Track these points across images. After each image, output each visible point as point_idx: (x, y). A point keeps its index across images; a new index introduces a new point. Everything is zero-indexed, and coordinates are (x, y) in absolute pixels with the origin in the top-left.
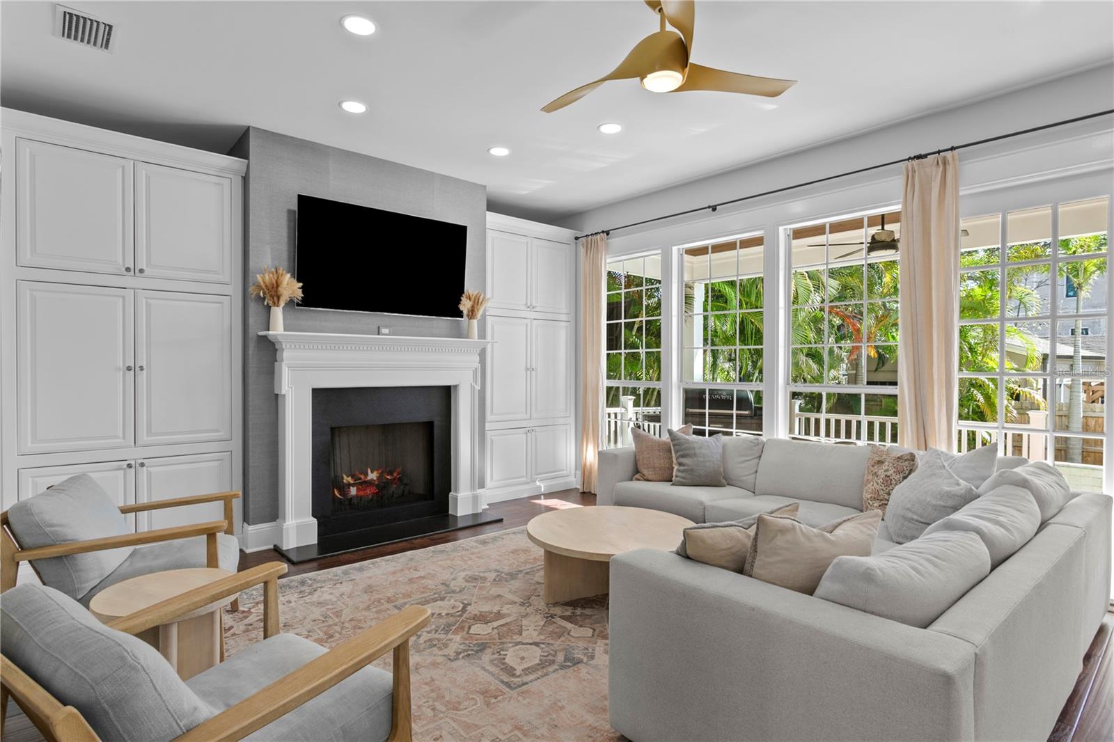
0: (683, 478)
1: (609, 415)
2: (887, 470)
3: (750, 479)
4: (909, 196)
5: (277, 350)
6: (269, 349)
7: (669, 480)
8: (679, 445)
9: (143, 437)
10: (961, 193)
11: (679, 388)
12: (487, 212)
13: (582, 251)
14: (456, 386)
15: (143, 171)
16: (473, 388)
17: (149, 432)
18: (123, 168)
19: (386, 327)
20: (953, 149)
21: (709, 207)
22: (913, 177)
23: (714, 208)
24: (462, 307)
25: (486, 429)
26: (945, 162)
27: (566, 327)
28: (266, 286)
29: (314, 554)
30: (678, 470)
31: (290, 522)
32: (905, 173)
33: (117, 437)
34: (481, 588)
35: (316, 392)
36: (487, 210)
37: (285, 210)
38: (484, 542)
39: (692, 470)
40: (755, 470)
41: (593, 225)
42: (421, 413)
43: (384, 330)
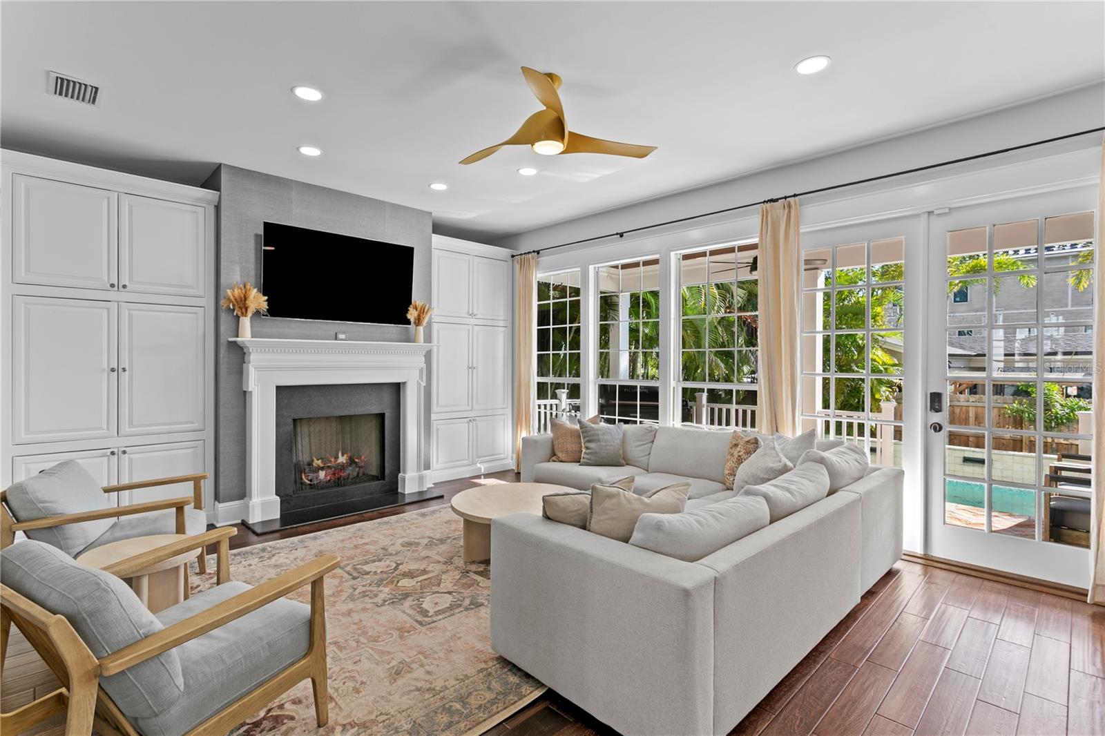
0: (588, 459)
1: (539, 407)
2: (739, 452)
3: (644, 459)
4: (764, 232)
5: (245, 353)
6: (239, 352)
7: (578, 461)
8: (586, 432)
9: (125, 428)
10: (801, 231)
11: (595, 384)
12: (433, 235)
13: (517, 267)
14: (404, 383)
15: (126, 200)
16: (419, 384)
17: (131, 424)
18: (108, 198)
19: (343, 333)
20: (795, 195)
21: (617, 234)
22: (767, 217)
23: (621, 235)
24: (409, 316)
25: (432, 419)
26: (789, 206)
27: (504, 332)
28: (235, 299)
29: (277, 526)
30: (585, 453)
31: (256, 500)
32: (761, 213)
33: (101, 428)
34: (414, 551)
35: (279, 389)
36: (433, 233)
37: (253, 234)
38: (424, 515)
39: (596, 453)
40: (647, 453)
41: (526, 245)
42: (373, 406)
43: (341, 336)
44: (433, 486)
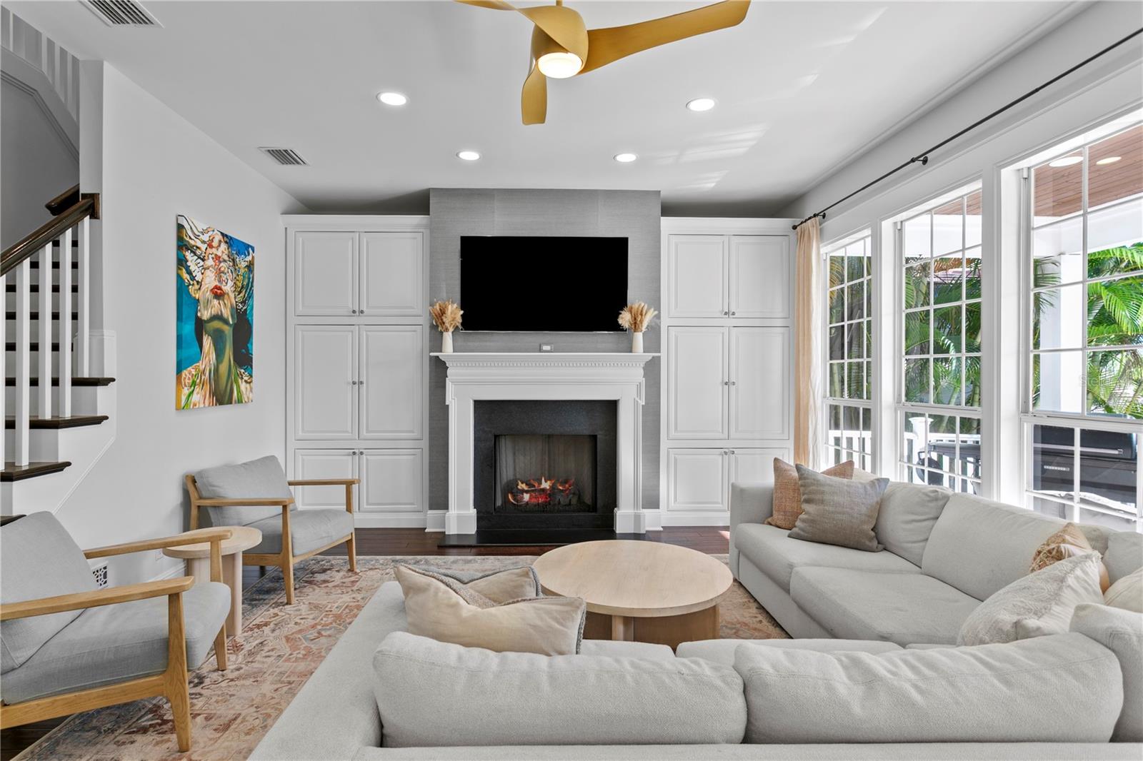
3: (915, 546)
5: (446, 368)
7: (790, 529)
9: (364, 433)
11: (896, 411)
12: (662, 218)
13: (797, 241)
14: (618, 400)
15: (365, 238)
16: (636, 403)
17: (368, 431)
18: (353, 239)
19: (547, 344)
23: (924, 160)
24: (620, 321)
25: (665, 446)
27: (783, 334)
28: (436, 316)
31: (453, 513)
33: (347, 432)
35: (478, 404)
36: (663, 215)
37: (455, 251)
40: (922, 536)
41: (810, 207)
42: (583, 426)
43: (546, 348)
44: (662, 529)
